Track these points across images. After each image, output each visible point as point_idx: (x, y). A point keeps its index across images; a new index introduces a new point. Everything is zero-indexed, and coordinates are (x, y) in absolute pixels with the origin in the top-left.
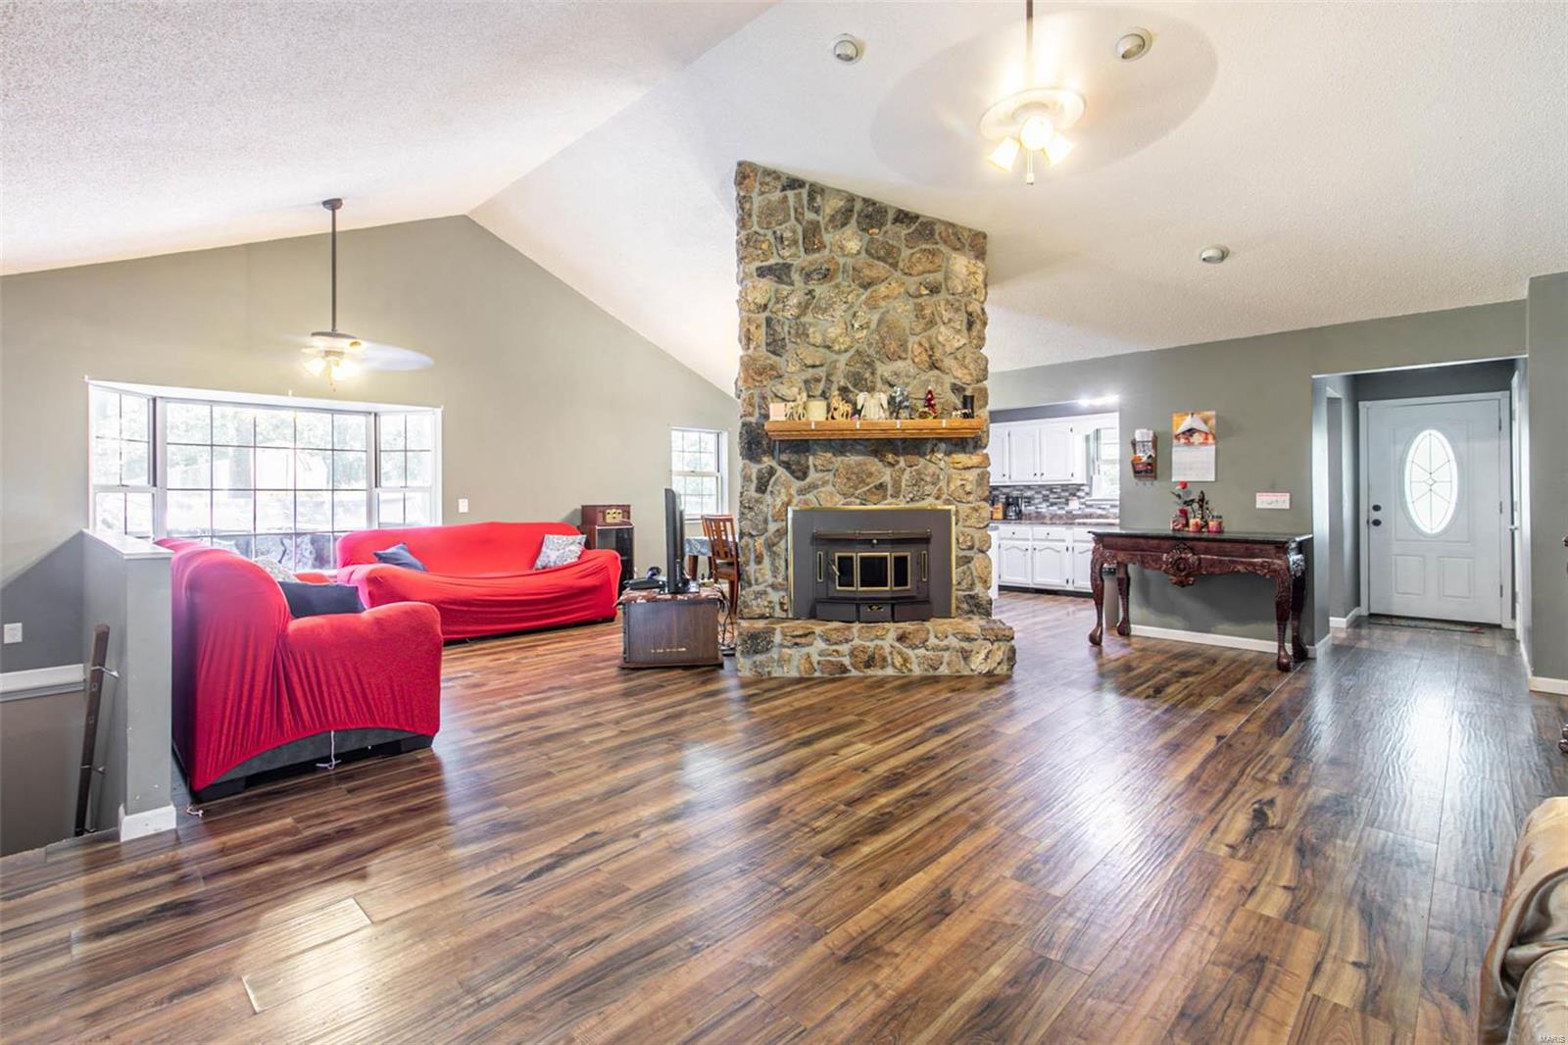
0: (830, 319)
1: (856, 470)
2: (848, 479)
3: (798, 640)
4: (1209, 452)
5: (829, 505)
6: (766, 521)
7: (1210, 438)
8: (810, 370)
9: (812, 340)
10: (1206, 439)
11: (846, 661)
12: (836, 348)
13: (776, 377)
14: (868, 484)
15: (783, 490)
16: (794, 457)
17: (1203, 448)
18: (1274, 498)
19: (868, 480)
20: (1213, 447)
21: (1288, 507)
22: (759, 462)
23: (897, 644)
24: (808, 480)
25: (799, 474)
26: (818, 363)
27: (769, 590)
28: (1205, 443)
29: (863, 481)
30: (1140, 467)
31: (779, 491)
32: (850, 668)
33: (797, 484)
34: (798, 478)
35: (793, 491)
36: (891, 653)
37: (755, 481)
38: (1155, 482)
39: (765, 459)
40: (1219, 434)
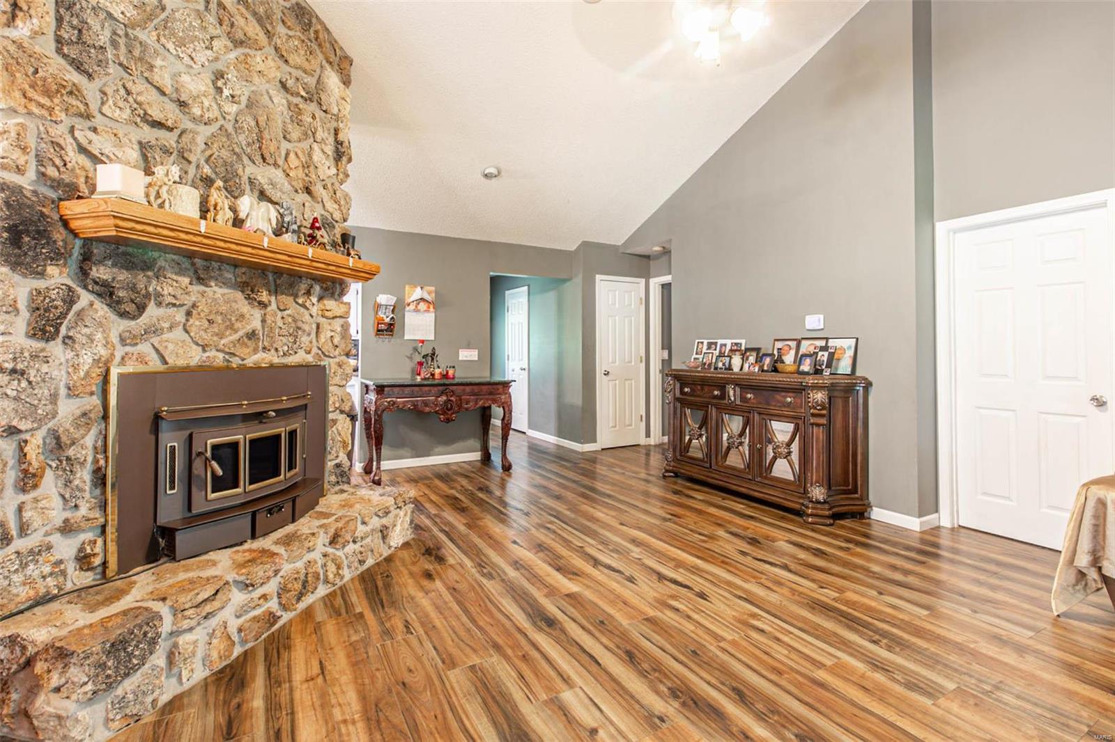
0: (187, 59)
1: (224, 308)
2: (210, 322)
3: (208, 608)
4: (430, 317)
5: (181, 362)
6: (54, 398)
7: (431, 307)
8: (146, 128)
9: (156, 78)
10: (429, 307)
11: (273, 605)
12: (197, 111)
13: (81, 115)
14: (236, 331)
15: (99, 336)
16: (123, 276)
17: (426, 314)
18: (470, 353)
19: (238, 325)
20: (433, 314)
21: (476, 359)
22: (42, 274)
23: (330, 550)
24: (144, 320)
25: (131, 308)
26: (169, 123)
27: (56, 539)
28: (427, 311)
29: (231, 327)
30: (383, 327)
31: (91, 338)
32: (279, 614)
33: (119, 326)
34: (123, 315)
35: (115, 339)
36: (325, 565)
37: (25, 314)
38: (393, 340)
39: (51, 270)
40: (437, 304)
